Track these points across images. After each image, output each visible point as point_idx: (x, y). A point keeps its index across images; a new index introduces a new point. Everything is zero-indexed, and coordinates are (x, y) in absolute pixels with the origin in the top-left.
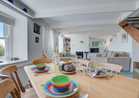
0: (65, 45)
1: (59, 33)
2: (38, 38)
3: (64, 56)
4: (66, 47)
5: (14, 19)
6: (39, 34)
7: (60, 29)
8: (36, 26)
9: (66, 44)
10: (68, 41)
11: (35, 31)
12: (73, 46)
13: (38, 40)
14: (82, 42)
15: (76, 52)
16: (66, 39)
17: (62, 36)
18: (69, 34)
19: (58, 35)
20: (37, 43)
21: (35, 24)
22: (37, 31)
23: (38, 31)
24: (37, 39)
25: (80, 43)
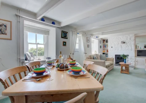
0: (102, 47)
1: (92, 35)
2: (65, 42)
3: (94, 59)
4: (104, 49)
5: (49, 31)
6: (67, 38)
7: (89, 31)
8: (63, 33)
9: (104, 45)
10: (105, 42)
11: (63, 36)
12: (112, 47)
13: (66, 44)
14: (124, 43)
15: (116, 55)
16: (104, 40)
17: (97, 37)
18: (102, 35)
19: (90, 37)
20: (64, 47)
21: (62, 31)
22: (64, 36)
23: (66, 36)
24: (64, 44)
25: (121, 44)
